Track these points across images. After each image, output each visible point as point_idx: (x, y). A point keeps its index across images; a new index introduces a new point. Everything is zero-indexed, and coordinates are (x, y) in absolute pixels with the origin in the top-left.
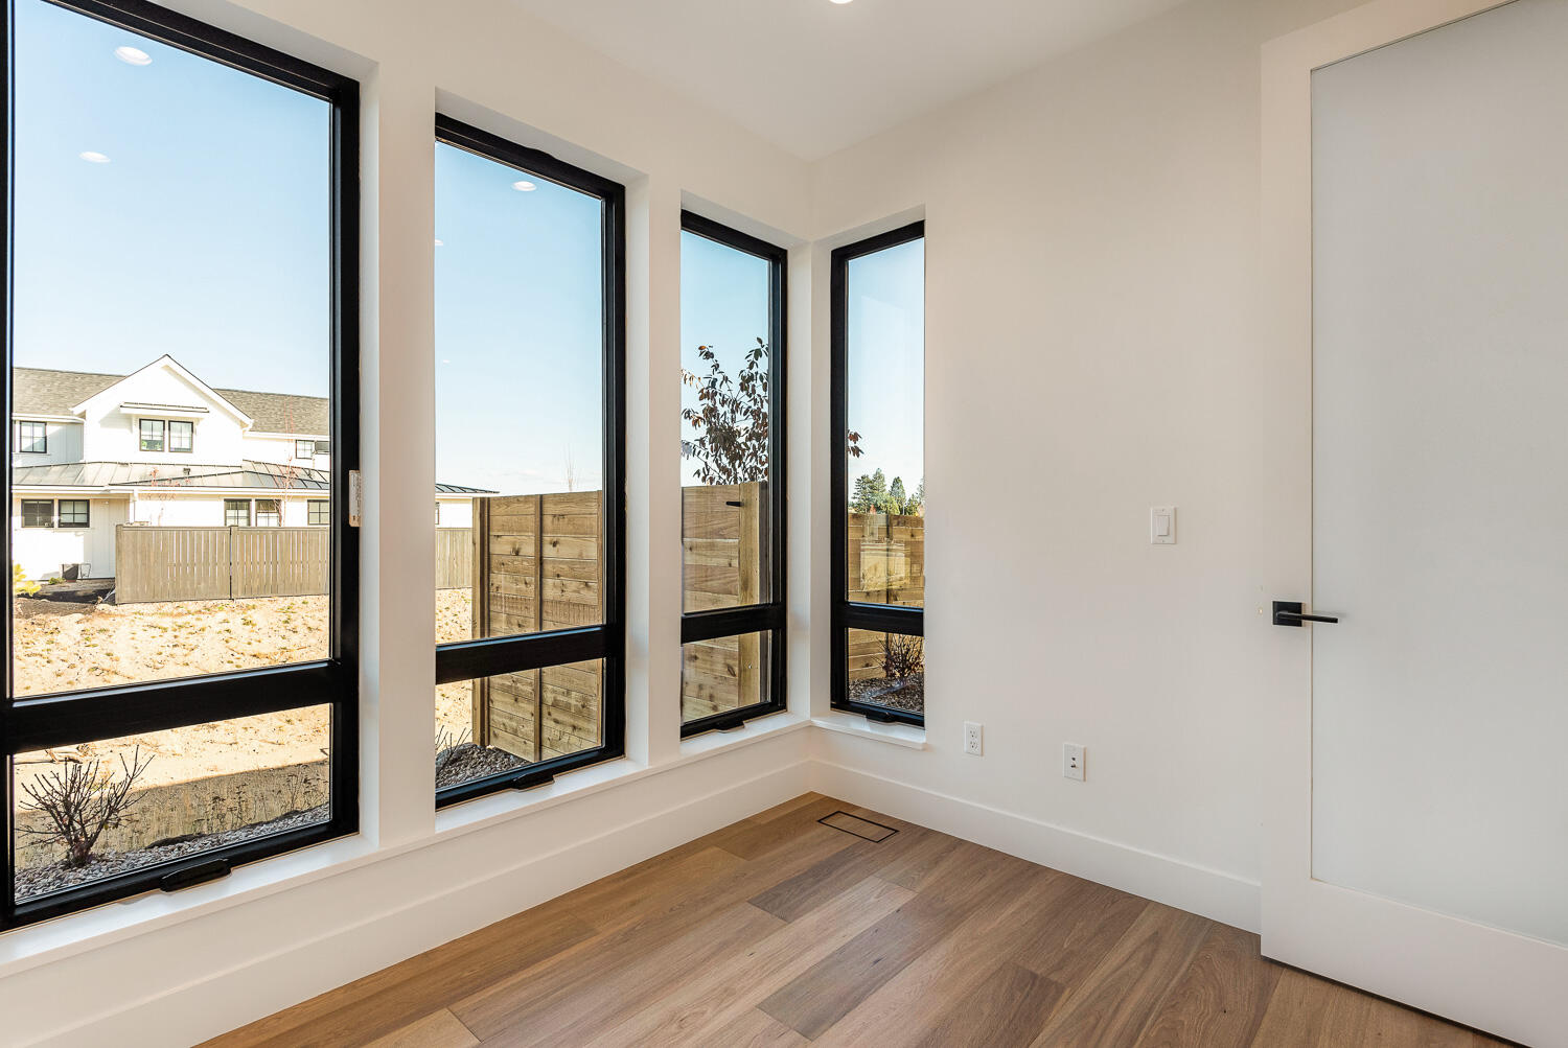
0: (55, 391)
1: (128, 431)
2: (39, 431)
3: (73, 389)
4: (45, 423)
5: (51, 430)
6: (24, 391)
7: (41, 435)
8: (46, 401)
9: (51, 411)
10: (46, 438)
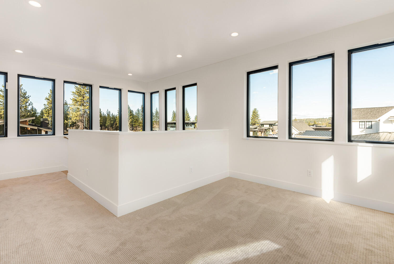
0: (374, 113)
1: (392, 124)
2: (370, 123)
3: (379, 112)
4: (372, 121)
5: (373, 123)
6: (367, 114)
7: (371, 124)
8: (372, 116)
9: (373, 119)
10: (372, 125)
